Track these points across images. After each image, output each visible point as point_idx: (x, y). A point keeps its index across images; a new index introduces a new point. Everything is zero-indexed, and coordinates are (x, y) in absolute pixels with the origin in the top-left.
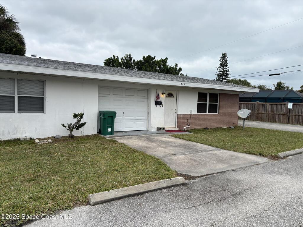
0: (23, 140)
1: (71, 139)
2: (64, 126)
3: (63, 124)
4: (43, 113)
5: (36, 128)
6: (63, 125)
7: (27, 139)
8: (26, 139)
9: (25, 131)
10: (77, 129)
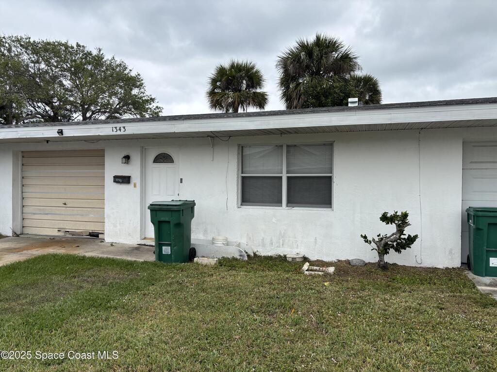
0: (290, 260)
1: (380, 272)
2: (366, 241)
3: (364, 235)
4: (329, 209)
5: (316, 239)
6: (365, 237)
7: (298, 260)
8: (295, 258)
9: (296, 242)
10: (398, 250)
